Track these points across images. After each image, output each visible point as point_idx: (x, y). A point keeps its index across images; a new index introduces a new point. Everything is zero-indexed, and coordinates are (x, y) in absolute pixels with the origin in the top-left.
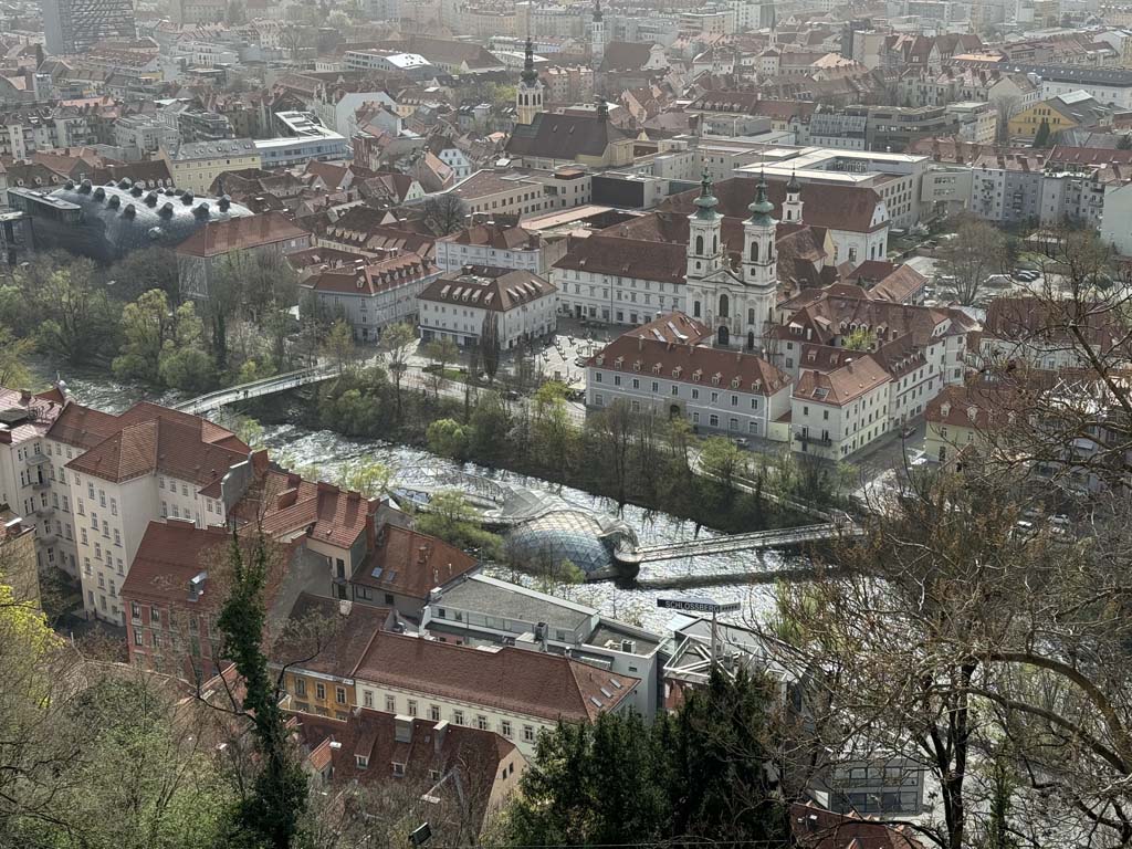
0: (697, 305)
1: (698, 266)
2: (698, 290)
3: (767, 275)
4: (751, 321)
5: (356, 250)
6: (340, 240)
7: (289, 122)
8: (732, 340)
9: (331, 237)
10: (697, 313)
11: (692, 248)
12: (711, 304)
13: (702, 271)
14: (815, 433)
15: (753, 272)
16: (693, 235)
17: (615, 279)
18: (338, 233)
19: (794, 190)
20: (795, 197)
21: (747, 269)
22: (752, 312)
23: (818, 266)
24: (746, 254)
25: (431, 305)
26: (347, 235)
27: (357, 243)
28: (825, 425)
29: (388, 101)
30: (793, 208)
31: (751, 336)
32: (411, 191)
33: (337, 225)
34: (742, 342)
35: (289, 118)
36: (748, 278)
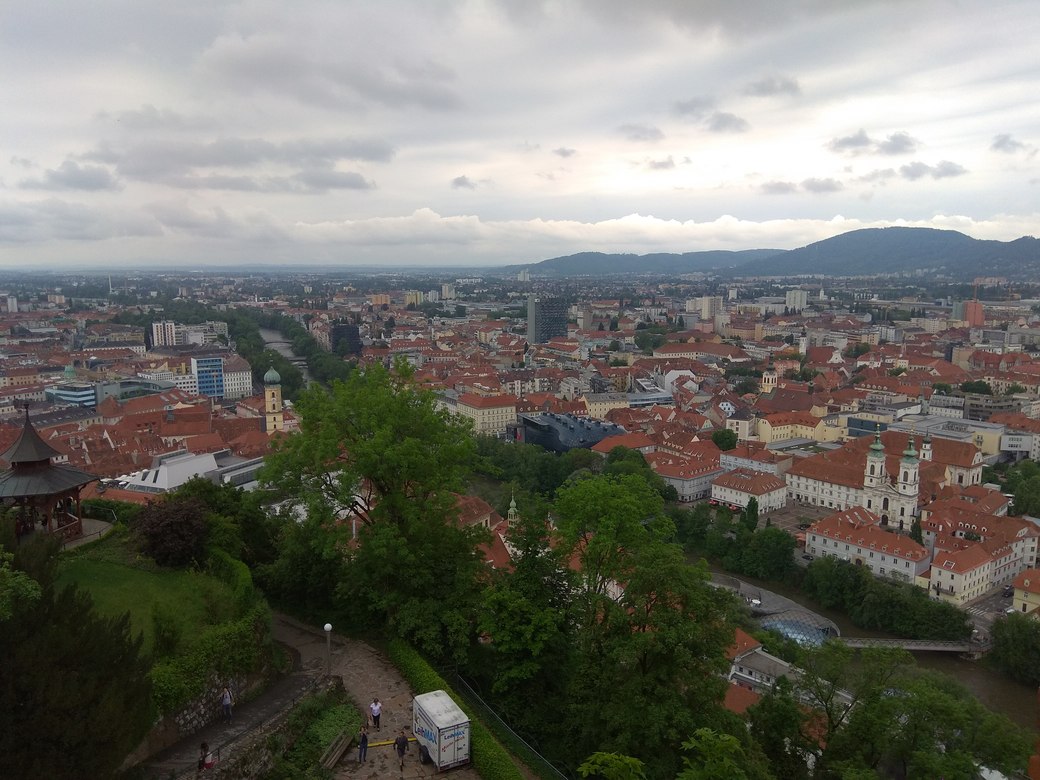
0: (870, 501)
1: (871, 480)
2: (870, 494)
3: (912, 490)
4: (902, 514)
5: (677, 454)
6: (670, 448)
7: (643, 384)
8: (890, 523)
9: (666, 447)
10: (869, 506)
11: (868, 471)
12: (878, 503)
13: (873, 484)
14: (945, 586)
15: (904, 488)
16: (869, 464)
17: (821, 483)
18: (669, 444)
19: (928, 443)
20: (928, 446)
21: (901, 486)
22: (903, 509)
23: (942, 486)
24: (901, 478)
25: (718, 488)
26: (673, 446)
27: (679, 451)
28: (952, 583)
29: (692, 375)
30: (927, 453)
31: (902, 523)
32: (705, 424)
33: (667, 441)
34: (896, 525)
35: (643, 382)
36: (901, 490)
